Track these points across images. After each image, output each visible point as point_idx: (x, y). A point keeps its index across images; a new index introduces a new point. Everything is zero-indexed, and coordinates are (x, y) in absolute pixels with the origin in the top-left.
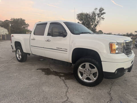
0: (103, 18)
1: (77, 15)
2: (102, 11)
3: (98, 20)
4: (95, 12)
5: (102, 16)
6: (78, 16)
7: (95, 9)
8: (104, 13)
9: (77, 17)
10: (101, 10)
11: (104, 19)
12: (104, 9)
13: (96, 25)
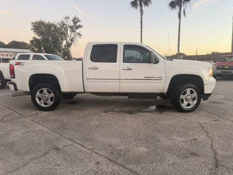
0: (79, 34)
1: (32, 23)
2: (76, 23)
3: (72, 37)
4: (65, 23)
5: (78, 31)
6: (34, 26)
7: (66, 18)
8: (80, 26)
9: (33, 28)
10: (76, 21)
11: (81, 35)
12: (80, 19)
13: (69, 45)
